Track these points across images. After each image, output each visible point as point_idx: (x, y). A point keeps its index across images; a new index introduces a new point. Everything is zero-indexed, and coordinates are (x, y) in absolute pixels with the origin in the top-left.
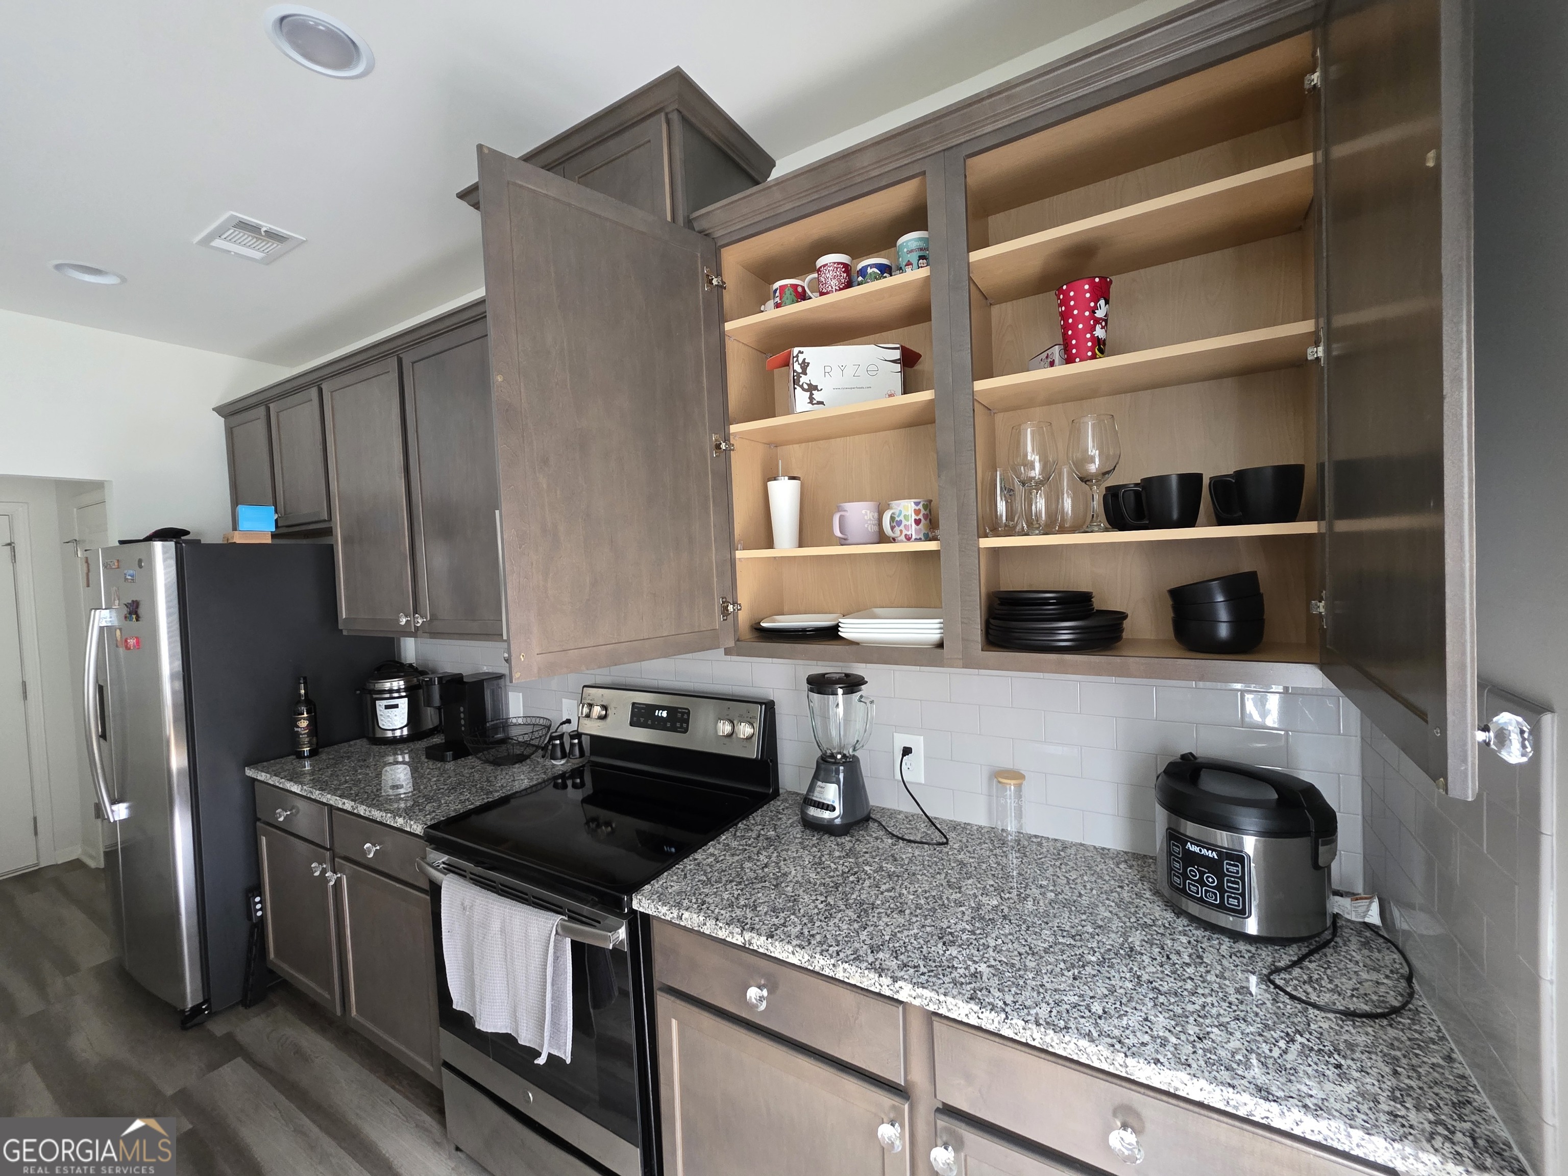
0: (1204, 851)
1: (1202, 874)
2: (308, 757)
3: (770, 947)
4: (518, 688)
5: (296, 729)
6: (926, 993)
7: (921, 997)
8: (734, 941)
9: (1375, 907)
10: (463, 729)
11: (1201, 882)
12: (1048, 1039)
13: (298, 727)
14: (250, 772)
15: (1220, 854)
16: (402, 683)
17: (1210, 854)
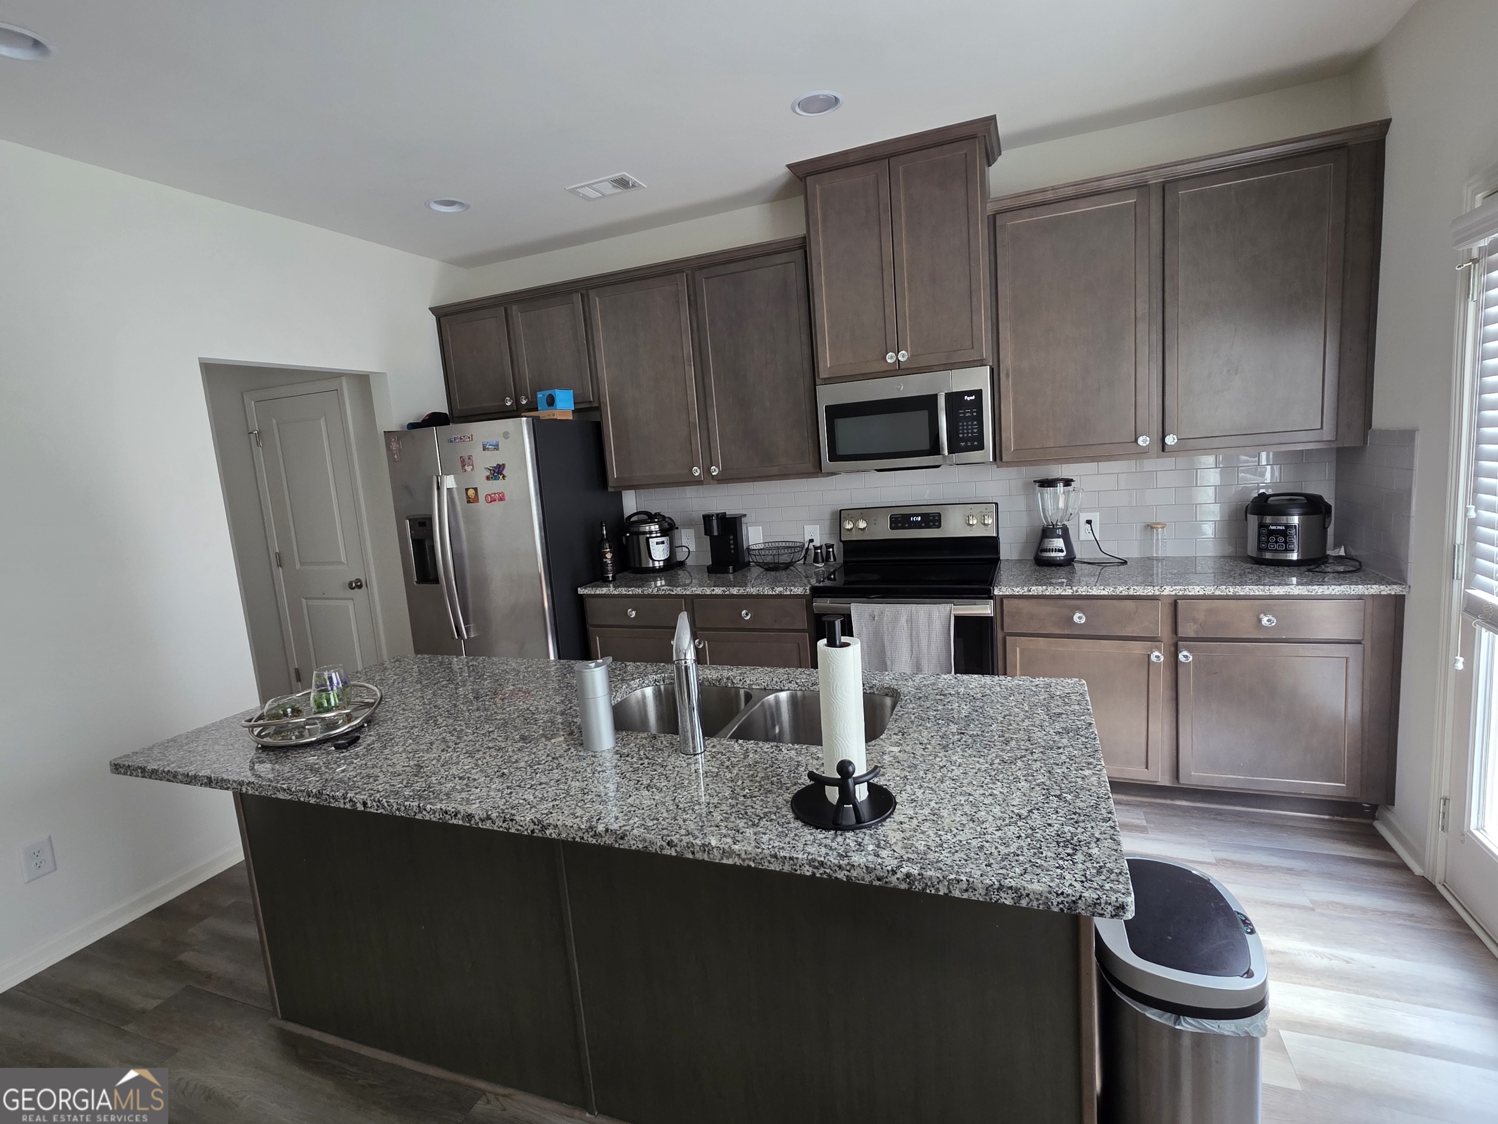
0: (1278, 527)
1: (1277, 538)
2: (612, 581)
3: (1090, 590)
4: (756, 523)
5: (605, 560)
6: (1178, 587)
7: (1175, 590)
8: (1066, 593)
9: (1343, 549)
10: (732, 551)
11: (1276, 542)
12: (1236, 590)
13: (606, 558)
14: (581, 591)
15: (1285, 526)
16: (657, 526)
17: (1281, 528)
